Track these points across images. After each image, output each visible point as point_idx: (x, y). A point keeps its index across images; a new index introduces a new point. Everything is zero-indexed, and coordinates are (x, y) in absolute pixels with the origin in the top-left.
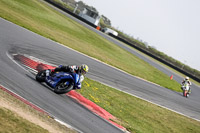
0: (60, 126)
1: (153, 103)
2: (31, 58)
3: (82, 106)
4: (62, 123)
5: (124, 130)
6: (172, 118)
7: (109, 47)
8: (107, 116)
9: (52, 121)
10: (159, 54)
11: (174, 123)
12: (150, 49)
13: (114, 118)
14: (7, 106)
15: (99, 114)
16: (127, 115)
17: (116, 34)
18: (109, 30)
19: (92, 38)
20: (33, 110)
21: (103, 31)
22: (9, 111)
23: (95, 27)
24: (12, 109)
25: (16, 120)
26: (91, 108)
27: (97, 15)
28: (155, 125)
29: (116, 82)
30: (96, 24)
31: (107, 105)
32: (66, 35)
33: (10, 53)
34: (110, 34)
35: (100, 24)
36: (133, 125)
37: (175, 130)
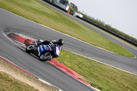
0: (43, 84)
1: (109, 66)
2: (20, 35)
3: (58, 69)
4: (44, 82)
5: (89, 85)
6: (123, 76)
7: (77, 26)
8: (77, 76)
9: (36, 81)
10: (113, 30)
11: (126, 79)
12: (107, 26)
13: (81, 77)
14: (4, 71)
15: (70, 74)
16: (91, 74)
17: (81, 16)
18: (76, 14)
19: (64, 19)
20: (23, 73)
21: (72, 14)
22: (5, 74)
23: (66, 11)
24: (7, 72)
25: (11, 81)
26: (64, 70)
27: (67, 3)
28: (111, 81)
29: (82, 51)
30: (67, 9)
31: (76, 67)
33: (5, 32)
34: (77, 17)
35: (70, 9)
36: (95, 82)
37: (126, 85)
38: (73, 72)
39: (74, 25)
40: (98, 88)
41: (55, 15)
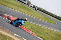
0: (16, 36)
1: (45, 27)
2: (5, 15)
3: (23, 29)
4: (16, 35)
5: (36, 36)
6: (51, 32)
7: (31, 10)
8: (31, 32)
9: (13, 35)
10: (47, 12)
11: (52, 33)
12: (44, 10)
13: (33, 33)
15: (28, 32)
16: (37, 31)
17: (32, 6)
18: (30, 5)
19: (25, 7)
20: (7, 31)
21: (28, 5)
23: (26, 4)
26: (25, 30)
28: (46, 34)
29: (33, 21)
30: (26, 3)
31: (31, 29)
32: (16, 7)
34: (31, 6)
35: (27, 3)
36: (39, 35)
37: (53, 36)
38: (29, 30)
39: (29, 10)
40: (41, 37)
41: (21, 5)
